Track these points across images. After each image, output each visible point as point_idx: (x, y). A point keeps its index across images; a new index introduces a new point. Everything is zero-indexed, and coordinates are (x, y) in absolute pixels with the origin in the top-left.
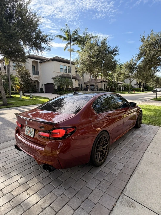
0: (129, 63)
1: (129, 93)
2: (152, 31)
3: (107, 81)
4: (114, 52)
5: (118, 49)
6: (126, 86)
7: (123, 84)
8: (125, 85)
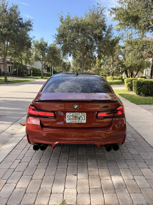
0: (40, 42)
1: (42, 78)
2: (68, 13)
3: (12, 61)
4: (27, 26)
5: (31, 23)
6: (35, 70)
7: (31, 67)
8: (34, 68)
